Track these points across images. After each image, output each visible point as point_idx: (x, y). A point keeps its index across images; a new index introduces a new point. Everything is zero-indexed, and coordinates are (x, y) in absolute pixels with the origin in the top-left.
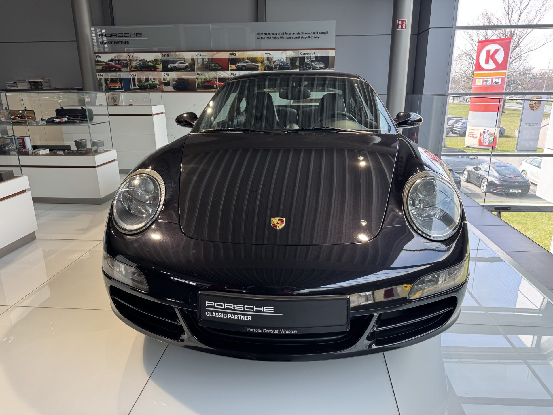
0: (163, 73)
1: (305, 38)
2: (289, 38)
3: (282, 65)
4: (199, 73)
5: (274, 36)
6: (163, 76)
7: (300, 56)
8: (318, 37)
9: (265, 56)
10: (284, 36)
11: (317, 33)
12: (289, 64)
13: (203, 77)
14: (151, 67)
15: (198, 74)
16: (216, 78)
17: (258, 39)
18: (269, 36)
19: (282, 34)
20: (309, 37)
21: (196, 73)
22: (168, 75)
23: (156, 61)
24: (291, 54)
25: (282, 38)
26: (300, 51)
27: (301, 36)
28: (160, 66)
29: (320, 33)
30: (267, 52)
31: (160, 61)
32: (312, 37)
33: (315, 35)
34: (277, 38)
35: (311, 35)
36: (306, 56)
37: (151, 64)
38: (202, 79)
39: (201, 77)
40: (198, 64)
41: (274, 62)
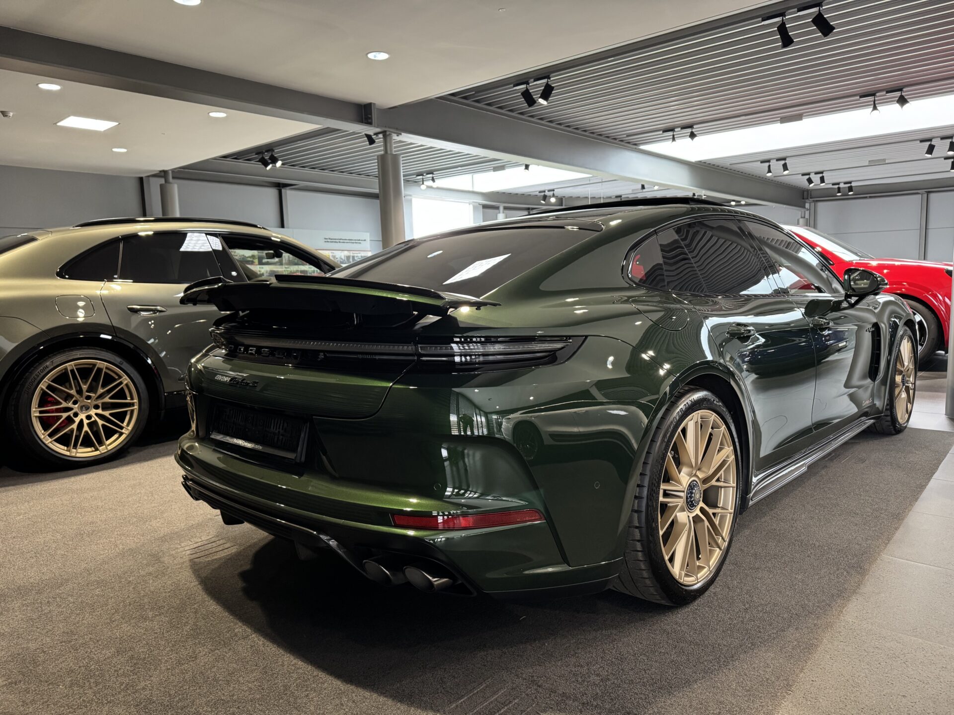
0: (258, 266)
1: (353, 243)
2: (344, 242)
3: (341, 260)
4: (286, 266)
5: (335, 241)
6: (258, 269)
7: (352, 255)
8: (360, 243)
9: (331, 254)
10: (341, 241)
11: (359, 240)
12: (346, 260)
13: (289, 269)
14: (249, 261)
15: (286, 268)
16: (298, 271)
17: (325, 242)
18: (332, 241)
19: (340, 239)
20: (356, 243)
21: (284, 266)
22: (263, 268)
23: (253, 256)
24: (346, 253)
25: (340, 242)
26: (351, 252)
27: (351, 241)
28: (256, 261)
29: (362, 240)
30: (332, 251)
31: (257, 257)
32: (357, 243)
33: (358, 241)
34: (337, 242)
35: (357, 241)
36: (355, 255)
37: (249, 259)
38: (288, 271)
39: (287, 269)
40: (285, 260)
41: (337, 258)
